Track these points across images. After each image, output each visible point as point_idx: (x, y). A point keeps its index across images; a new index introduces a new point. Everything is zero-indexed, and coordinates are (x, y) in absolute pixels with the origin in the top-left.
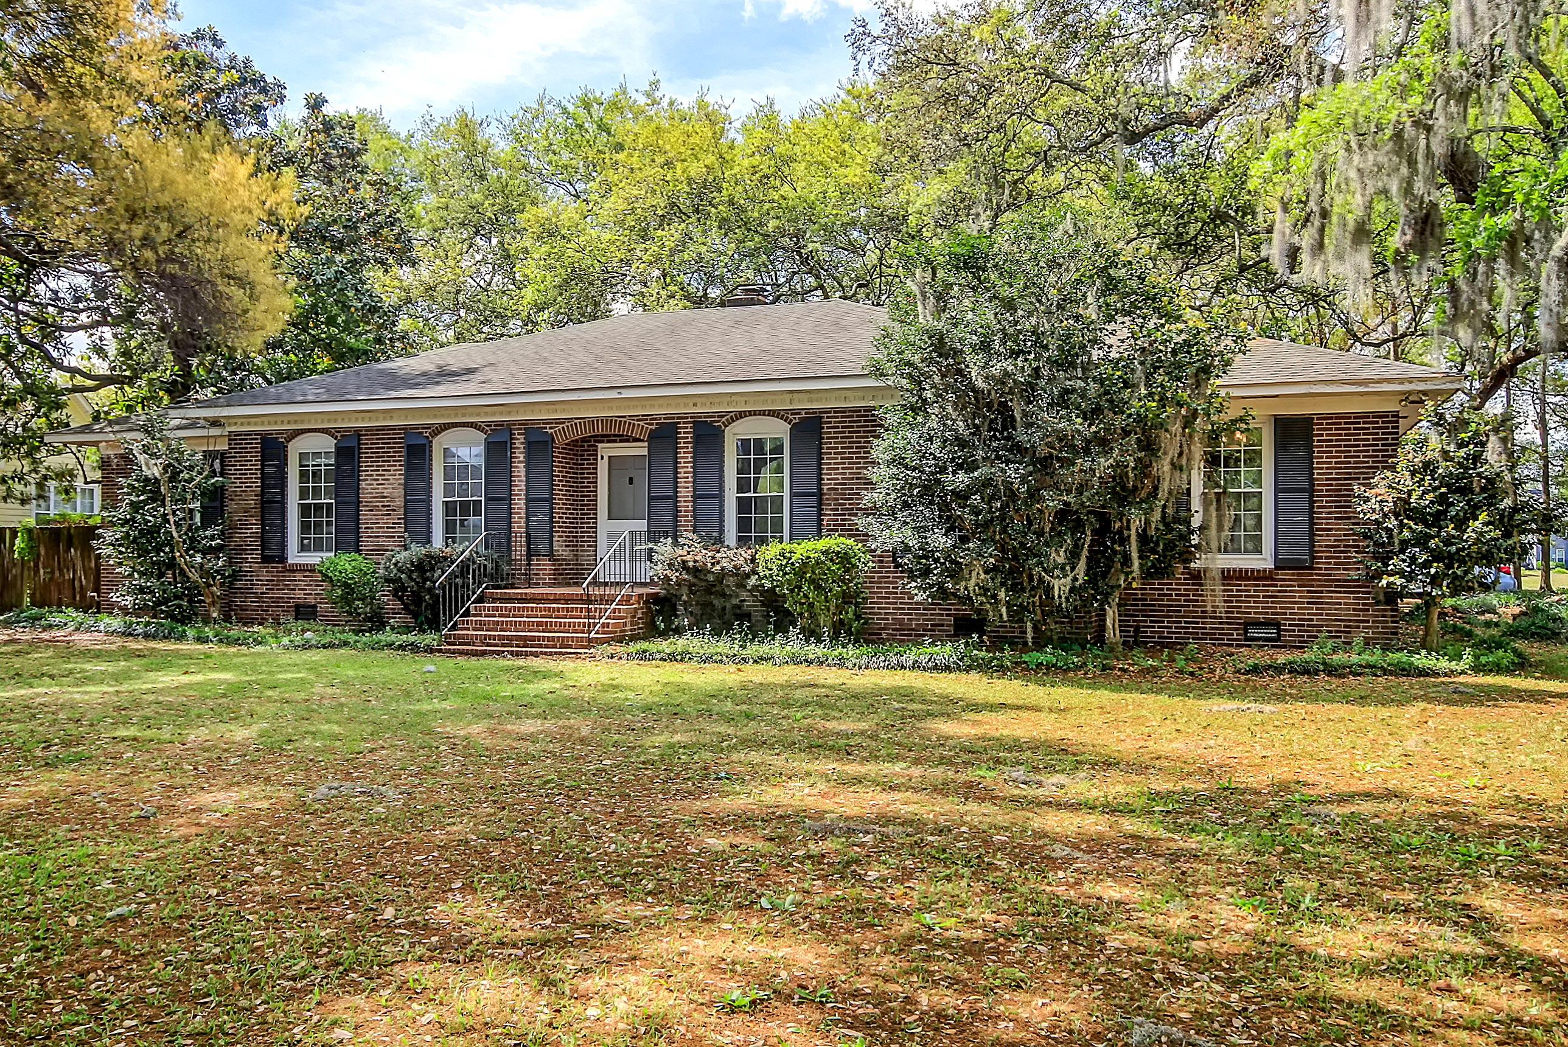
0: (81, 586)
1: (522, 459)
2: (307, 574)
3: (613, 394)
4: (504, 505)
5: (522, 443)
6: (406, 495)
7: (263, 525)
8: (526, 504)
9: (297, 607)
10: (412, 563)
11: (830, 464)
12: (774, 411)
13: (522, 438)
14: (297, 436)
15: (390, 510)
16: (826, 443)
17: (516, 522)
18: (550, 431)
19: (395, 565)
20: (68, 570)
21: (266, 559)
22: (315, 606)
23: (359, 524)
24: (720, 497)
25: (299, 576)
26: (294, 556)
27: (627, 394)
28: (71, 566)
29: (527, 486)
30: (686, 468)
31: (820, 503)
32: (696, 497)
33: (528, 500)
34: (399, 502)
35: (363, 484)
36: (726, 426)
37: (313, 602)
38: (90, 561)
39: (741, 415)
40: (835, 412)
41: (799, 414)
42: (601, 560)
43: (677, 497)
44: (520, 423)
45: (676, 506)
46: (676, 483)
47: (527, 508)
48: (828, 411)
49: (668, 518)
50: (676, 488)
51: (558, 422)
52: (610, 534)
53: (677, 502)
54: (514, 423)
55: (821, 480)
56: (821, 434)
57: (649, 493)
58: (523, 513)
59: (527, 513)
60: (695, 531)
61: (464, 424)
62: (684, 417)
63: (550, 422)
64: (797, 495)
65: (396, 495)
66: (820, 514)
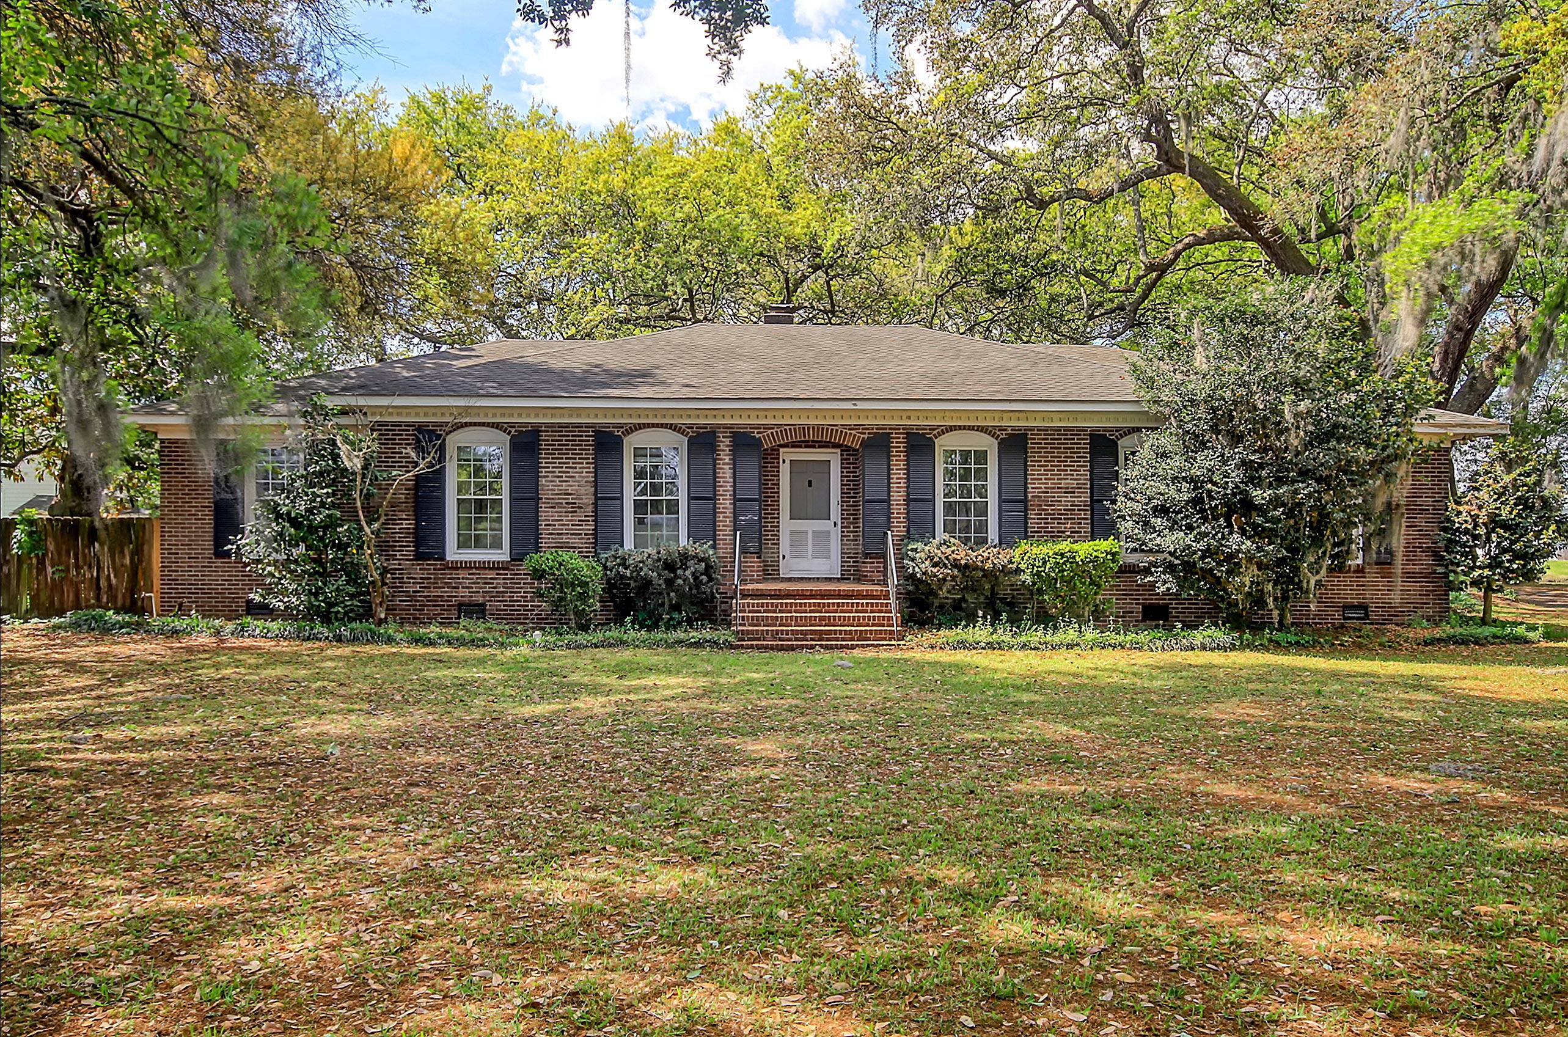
0: (110, 585)
1: (727, 461)
2: (474, 571)
3: (848, 405)
5: (728, 446)
6: (595, 492)
7: (418, 521)
8: (734, 504)
9: (460, 605)
11: (1034, 474)
12: (983, 427)
13: (727, 441)
14: (458, 428)
15: (575, 507)
16: (1031, 457)
17: (721, 521)
18: (757, 436)
20: (90, 567)
21: (419, 557)
22: (483, 605)
23: (538, 521)
24: (933, 501)
25: (462, 574)
26: (453, 553)
27: (861, 405)
28: (94, 562)
29: (734, 486)
30: (898, 474)
31: (1026, 508)
32: (909, 501)
33: (736, 500)
34: (588, 499)
35: (543, 481)
36: (936, 438)
37: (481, 600)
38: (124, 557)
39: (951, 428)
40: (1038, 430)
41: (1006, 430)
42: (784, 557)
43: (890, 500)
44: (726, 427)
45: (889, 509)
46: (889, 487)
47: (734, 508)
48: (1032, 429)
49: (882, 520)
50: (889, 492)
51: (767, 427)
52: (793, 533)
53: (889, 505)
54: (719, 426)
55: (1026, 488)
56: (1026, 448)
57: (864, 496)
58: (729, 512)
59: (734, 513)
60: (908, 531)
61: (662, 426)
62: (896, 428)
63: (758, 427)
64: (1005, 501)
65: (583, 492)
66: (1026, 518)
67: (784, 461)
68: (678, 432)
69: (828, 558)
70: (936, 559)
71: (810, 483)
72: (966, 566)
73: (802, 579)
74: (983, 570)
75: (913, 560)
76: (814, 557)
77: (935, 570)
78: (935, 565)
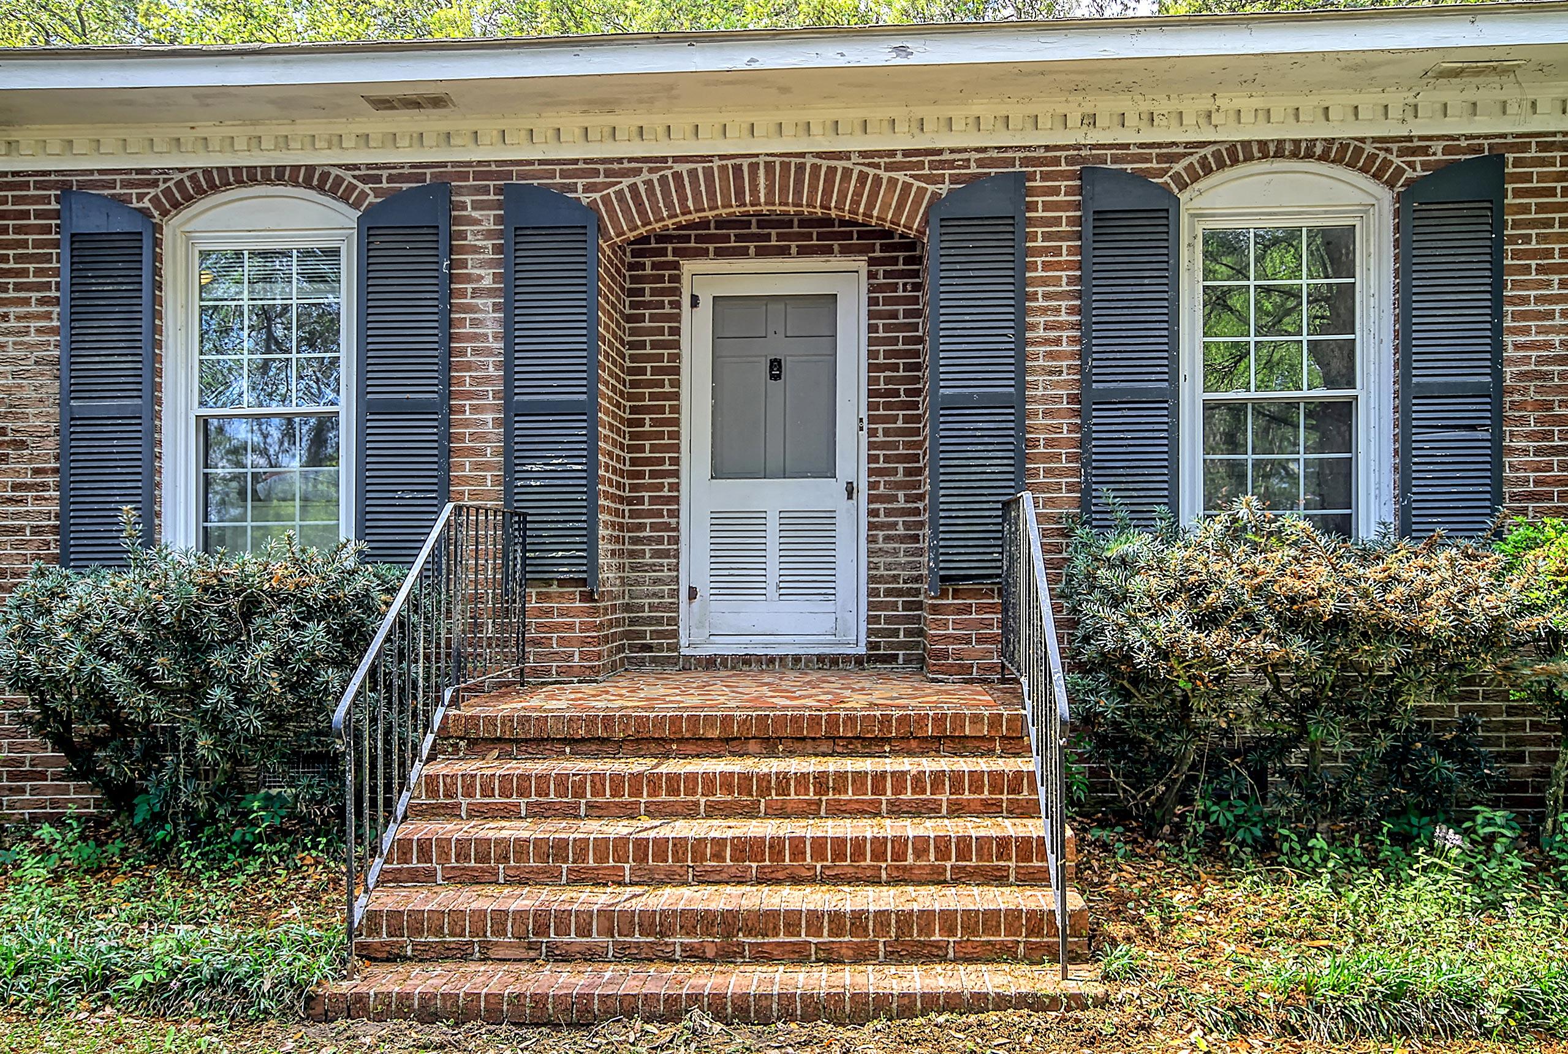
1: (487, 283)
4: (427, 430)
5: (489, 234)
6: (68, 394)
8: (506, 423)
10: (153, 621)
11: (1525, 300)
12: (1344, 144)
13: (488, 220)
16: (1513, 240)
17: (465, 480)
18: (586, 198)
19: (76, 625)
24: (1169, 401)
29: (508, 366)
30: (1054, 311)
31: (1498, 419)
32: (1085, 400)
33: (512, 412)
34: (43, 418)
36: (1183, 186)
39: (1237, 154)
40: (1543, 147)
41: (1425, 151)
42: (693, 593)
43: (1024, 400)
44: (484, 171)
45: (1022, 428)
46: (1022, 357)
47: (508, 437)
48: (1522, 141)
49: (997, 465)
50: (1022, 371)
51: (616, 168)
52: (721, 520)
53: (1023, 415)
54: (462, 170)
55: (1498, 347)
56: (1498, 211)
57: (935, 388)
58: (492, 452)
59: (508, 452)
60: (1084, 503)
61: (279, 175)
62: (1049, 156)
63: (589, 168)
64: (1426, 393)
65: (28, 393)
66: (1498, 450)
67: (695, 301)
68: (333, 192)
69: (829, 595)
70: (1215, 598)
71: (776, 368)
72: (1339, 623)
73: (747, 660)
74: (1414, 636)
75: (1117, 601)
76: (786, 590)
77: (1211, 640)
78: (1207, 621)
